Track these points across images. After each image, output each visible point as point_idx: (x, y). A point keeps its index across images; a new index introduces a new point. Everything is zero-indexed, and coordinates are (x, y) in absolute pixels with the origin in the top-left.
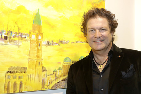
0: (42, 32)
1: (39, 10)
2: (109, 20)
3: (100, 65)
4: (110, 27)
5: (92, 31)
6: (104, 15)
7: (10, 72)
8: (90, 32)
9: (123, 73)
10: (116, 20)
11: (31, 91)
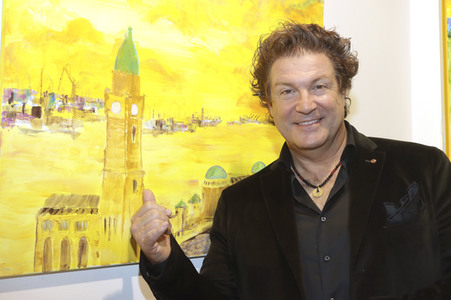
0: (141, 94)
1: (130, 29)
2: (333, 58)
3: (315, 187)
4: (337, 78)
5: (288, 92)
6: (320, 46)
7: (52, 211)
8: (283, 96)
9: (390, 209)
10: (354, 54)
11: (112, 264)
